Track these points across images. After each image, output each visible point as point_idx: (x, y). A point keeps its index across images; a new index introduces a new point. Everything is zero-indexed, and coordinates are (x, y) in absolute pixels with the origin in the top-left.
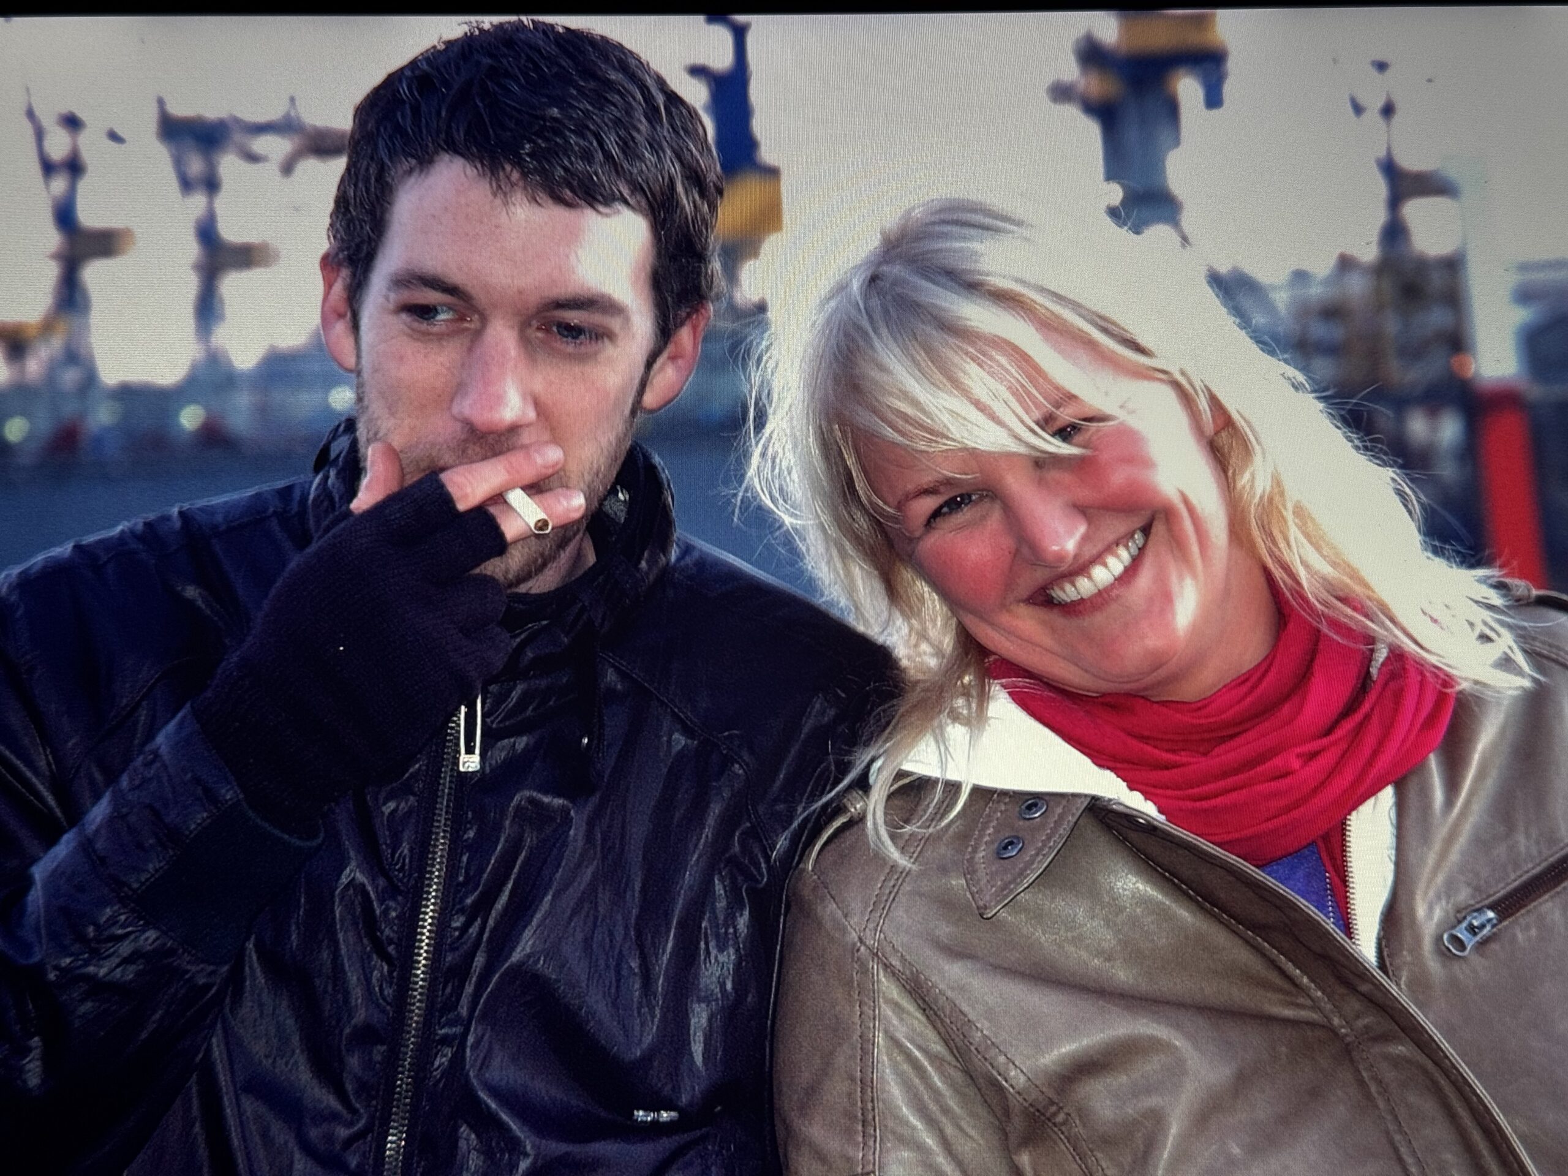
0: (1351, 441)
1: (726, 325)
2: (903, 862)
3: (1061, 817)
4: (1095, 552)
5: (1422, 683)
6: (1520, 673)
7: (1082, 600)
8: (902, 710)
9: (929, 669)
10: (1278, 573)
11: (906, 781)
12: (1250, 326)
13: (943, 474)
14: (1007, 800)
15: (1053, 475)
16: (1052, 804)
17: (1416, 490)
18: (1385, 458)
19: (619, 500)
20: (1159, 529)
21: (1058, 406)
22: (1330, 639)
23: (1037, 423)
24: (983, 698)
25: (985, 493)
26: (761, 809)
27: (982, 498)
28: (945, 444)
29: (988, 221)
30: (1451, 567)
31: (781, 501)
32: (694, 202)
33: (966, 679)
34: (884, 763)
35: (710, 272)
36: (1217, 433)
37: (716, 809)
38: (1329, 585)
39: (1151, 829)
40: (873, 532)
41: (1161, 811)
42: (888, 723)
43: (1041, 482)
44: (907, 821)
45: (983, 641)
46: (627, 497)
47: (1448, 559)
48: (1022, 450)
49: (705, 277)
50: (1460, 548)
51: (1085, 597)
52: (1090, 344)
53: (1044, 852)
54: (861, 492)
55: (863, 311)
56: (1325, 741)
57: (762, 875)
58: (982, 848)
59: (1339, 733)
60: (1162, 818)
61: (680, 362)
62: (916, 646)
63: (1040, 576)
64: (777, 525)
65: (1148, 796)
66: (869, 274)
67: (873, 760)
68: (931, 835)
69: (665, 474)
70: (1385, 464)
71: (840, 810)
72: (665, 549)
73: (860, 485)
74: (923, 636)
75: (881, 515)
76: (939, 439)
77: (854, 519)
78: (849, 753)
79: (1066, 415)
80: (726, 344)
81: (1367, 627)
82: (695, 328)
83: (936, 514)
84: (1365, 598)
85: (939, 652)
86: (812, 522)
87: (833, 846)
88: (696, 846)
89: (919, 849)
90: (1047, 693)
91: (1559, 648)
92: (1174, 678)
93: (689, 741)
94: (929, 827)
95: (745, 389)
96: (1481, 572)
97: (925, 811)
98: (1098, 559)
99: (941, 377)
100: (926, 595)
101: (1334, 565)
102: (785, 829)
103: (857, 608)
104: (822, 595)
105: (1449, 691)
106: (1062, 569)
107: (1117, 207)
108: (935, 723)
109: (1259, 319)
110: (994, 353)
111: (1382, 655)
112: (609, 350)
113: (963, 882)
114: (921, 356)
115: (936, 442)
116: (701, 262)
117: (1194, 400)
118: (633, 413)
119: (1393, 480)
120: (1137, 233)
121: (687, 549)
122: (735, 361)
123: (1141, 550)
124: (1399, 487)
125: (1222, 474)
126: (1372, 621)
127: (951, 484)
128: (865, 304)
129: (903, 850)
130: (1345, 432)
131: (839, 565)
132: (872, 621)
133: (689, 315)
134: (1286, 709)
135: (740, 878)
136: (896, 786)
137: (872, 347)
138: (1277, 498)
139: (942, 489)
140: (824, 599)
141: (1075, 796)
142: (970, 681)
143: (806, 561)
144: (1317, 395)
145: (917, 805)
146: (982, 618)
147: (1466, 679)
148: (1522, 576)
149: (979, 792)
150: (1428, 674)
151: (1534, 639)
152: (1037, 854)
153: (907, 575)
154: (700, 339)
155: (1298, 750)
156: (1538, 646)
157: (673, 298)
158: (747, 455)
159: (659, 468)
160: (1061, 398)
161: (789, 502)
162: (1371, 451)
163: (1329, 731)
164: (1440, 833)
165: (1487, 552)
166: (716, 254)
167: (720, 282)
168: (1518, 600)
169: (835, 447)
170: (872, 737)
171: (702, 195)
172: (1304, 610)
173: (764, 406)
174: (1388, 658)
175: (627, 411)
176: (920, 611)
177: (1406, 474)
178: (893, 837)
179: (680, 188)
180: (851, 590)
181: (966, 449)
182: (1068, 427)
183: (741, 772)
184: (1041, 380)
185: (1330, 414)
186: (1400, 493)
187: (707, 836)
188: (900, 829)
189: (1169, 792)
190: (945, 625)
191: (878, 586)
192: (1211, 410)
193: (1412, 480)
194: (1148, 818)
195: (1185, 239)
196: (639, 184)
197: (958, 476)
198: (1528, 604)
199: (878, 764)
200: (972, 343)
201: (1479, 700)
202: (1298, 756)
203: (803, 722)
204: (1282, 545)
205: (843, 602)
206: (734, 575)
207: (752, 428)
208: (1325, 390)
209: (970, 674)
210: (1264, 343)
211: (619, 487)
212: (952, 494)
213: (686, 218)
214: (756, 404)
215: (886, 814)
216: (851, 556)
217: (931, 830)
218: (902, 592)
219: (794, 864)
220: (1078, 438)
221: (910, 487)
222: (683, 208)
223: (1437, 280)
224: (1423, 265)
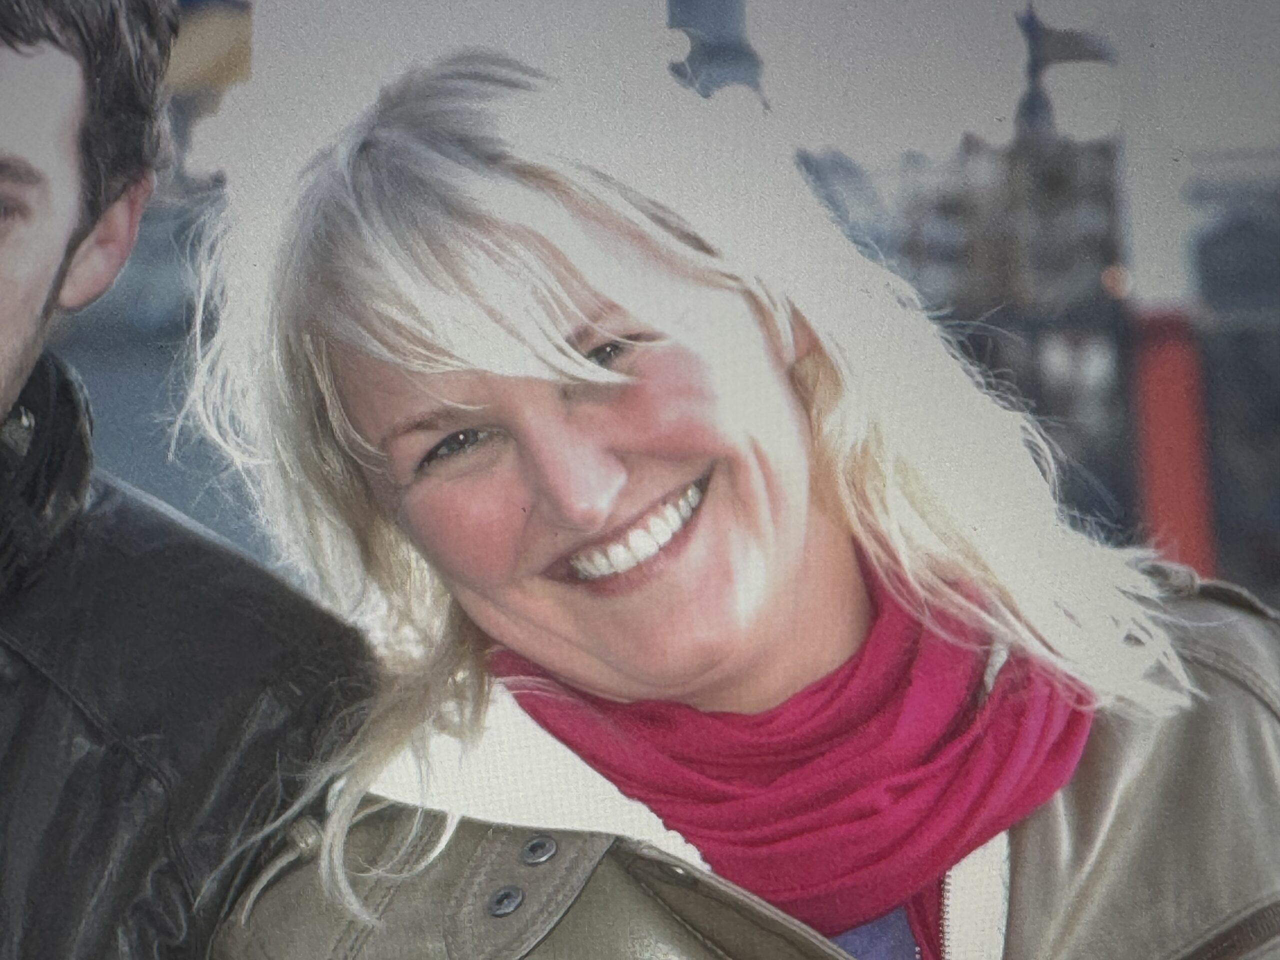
0: (972, 376)
1: (172, 201)
2: (365, 916)
3: (575, 862)
4: (634, 511)
5: (1052, 697)
6: (1176, 687)
7: (616, 575)
8: (374, 715)
9: (412, 660)
10: (871, 547)
11: (375, 808)
12: (847, 222)
13: (443, 404)
14: (504, 838)
15: (587, 408)
16: (563, 845)
17: (1055, 445)
18: (1013, 399)
19: (22, 427)
20: (719, 484)
21: (595, 318)
22: (932, 635)
23: (568, 340)
24: (481, 700)
25: (495, 430)
26: (184, 841)
27: (491, 436)
28: (446, 364)
29: (517, 76)
30: (1094, 545)
31: (231, 434)
32: (141, 42)
33: (460, 676)
34: (346, 784)
35: (155, 133)
36: (799, 360)
37: (124, 838)
38: (935, 566)
39: (691, 882)
40: (348, 477)
41: (705, 858)
42: (354, 733)
43: (569, 418)
44: (373, 862)
45: (484, 625)
46: (33, 422)
47: (1090, 535)
48: (546, 375)
49: (149, 139)
50: (1105, 520)
51: (620, 571)
52: (640, 238)
53: (550, 909)
54: (335, 424)
55: (350, 188)
56: (922, 772)
57: (179, 928)
58: (470, 902)
59: (942, 762)
60: (706, 868)
61: (112, 248)
62: (396, 629)
63: (563, 542)
64: (225, 463)
65: (689, 838)
66: (359, 140)
67: (332, 781)
68: (403, 882)
69: (84, 394)
70: (1013, 407)
71: (285, 845)
72: (76, 491)
73: (335, 416)
74: (406, 616)
75: (360, 455)
76: (439, 358)
77: (324, 460)
78: (301, 769)
79: (606, 331)
80: (172, 226)
81: (980, 621)
82: (132, 204)
83: (431, 456)
84: (981, 584)
85: (425, 639)
86: (270, 461)
87: (274, 892)
88: (95, 887)
89: (387, 900)
90: (564, 698)
91: (1229, 656)
92: (731, 682)
93: (95, 747)
94: (401, 872)
95: (191, 283)
96: (1132, 553)
97: (397, 849)
98: (637, 521)
99: (445, 275)
100: (413, 564)
101: (945, 538)
102: (212, 867)
103: (322, 577)
104: (278, 558)
105: (1084, 708)
106: (590, 533)
107: (683, 64)
108: (416, 732)
109: (858, 212)
110: (516, 247)
111: (1000, 658)
112: (20, 229)
113: (442, 945)
114: (422, 248)
115: (437, 361)
116: (143, 119)
117: (772, 317)
118: (47, 311)
119: (1024, 428)
120: (706, 96)
121: (107, 493)
122: (182, 247)
123: (696, 511)
124: (1030, 438)
125: (804, 412)
126: (989, 613)
127: (452, 417)
128: (353, 177)
129: (365, 900)
130: (965, 365)
131: (302, 520)
132: (340, 594)
133: (125, 188)
134: (874, 727)
135: (152, 932)
136: (360, 816)
137: (359, 235)
138: (872, 449)
139: (441, 423)
140: (279, 564)
141: (592, 835)
142: (464, 679)
143: (260, 513)
144: (930, 314)
145: (387, 840)
146: (485, 596)
147: (1107, 694)
148: (1184, 558)
149: (467, 826)
150: (1058, 686)
151: (1196, 642)
152: (541, 911)
153: (389, 534)
154: (139, 218)
155: (885, 783)
156: (1202, 654)
157: (106, 164)
158: (190, 371)
159: (76, 385)
160: (600, 308)
161: (241, 435)
162: (996, 389)
163: (927, 758)
164: (1065, 899)
165: (1140, 526)
166: (165, 109)
167: (169, 146)
168: (1178, 591)
169: (305, 364)
170: (333, 748)
171: (152, 31)
172: (902, 596)
173: (216, 308)
174: (1008, 664)
175: (39, 310)
176: (403, 584)
177: (1041, 422)
178: (354, 884)
179: (123, 24)
180: (315, 555)
181: (473, 372)
182: (607, 345)
183: (160, 790)
184: (575, 284)
185: (947, 340)
186: (1032, 447)
187: (111, 874)
188: (363, 872)
189: (716, 833)
190: (435, 601)
191: (351, 549)
192: (793, 329)
193: (1047, 429)
194: (688, 867)
195: (766, 106)
196: (72, 17)
197: (463, 407)
198: (1189, 597)
199: (339, 785)
200: (488, 232)
201: (1123, 723)
202: (889, 789)
203: (244, 726)
204: (877, 508)
205: (305, 568)
206: (166, 527)
207: (198, 336)
208: (939, 308)
209: (464, 669)
210: (866, 245)
211: (22, 409)
212: (452, 430)
213: (130, 62)
214: (206, 305)
215: (346, 852)
216: (319, 509)
217: (405, 875)
218: (382, 558)
219: (222, 915)
220: (621, 361)
221: (399, 419)
222: (128, 50)
223: (1085, 170)
224: (1068, 149)
